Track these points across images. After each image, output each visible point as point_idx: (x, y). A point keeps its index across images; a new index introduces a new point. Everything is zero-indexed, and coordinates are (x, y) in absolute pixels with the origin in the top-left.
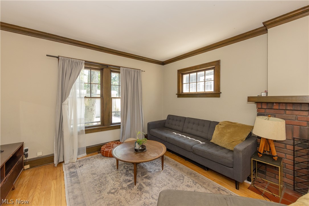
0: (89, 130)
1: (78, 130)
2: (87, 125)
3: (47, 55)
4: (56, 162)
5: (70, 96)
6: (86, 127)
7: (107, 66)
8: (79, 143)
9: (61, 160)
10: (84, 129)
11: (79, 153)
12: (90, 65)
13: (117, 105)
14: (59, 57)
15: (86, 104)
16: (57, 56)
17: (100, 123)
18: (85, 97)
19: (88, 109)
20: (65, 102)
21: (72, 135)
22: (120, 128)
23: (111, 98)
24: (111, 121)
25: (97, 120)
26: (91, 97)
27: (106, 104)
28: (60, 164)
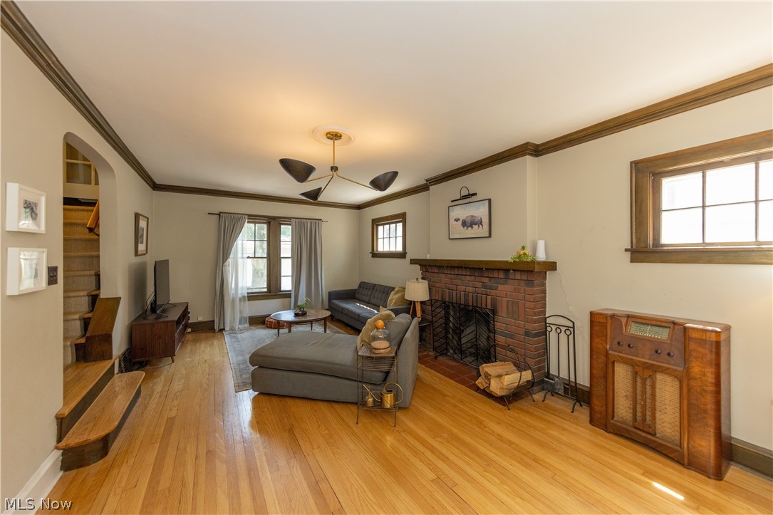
0: (253, 297)
1: (240, 296)
2: (250, 291)
3: (209, 214)
4: (216, 327)
5: (231, 256)
6: (248, 293)
7: (274, 218)
8: (241, 312)
9: (222, 327)
10: (246, 295)
11: (240, 323)
12: (254, 218)
13: (286, 267)
14: (221, 214)
15: (254, 266)
16: (218, 213)
17: (266, 290)
18: (248, 257)
19: (257, 273)
20: (227, 263)
21: (233, 301)
22: (290, 297)
23: (281, 258)
24: (280, 288)
25: (262, 285)
26: (255, 257)
27: (273, 266)
28: (222, 330)
